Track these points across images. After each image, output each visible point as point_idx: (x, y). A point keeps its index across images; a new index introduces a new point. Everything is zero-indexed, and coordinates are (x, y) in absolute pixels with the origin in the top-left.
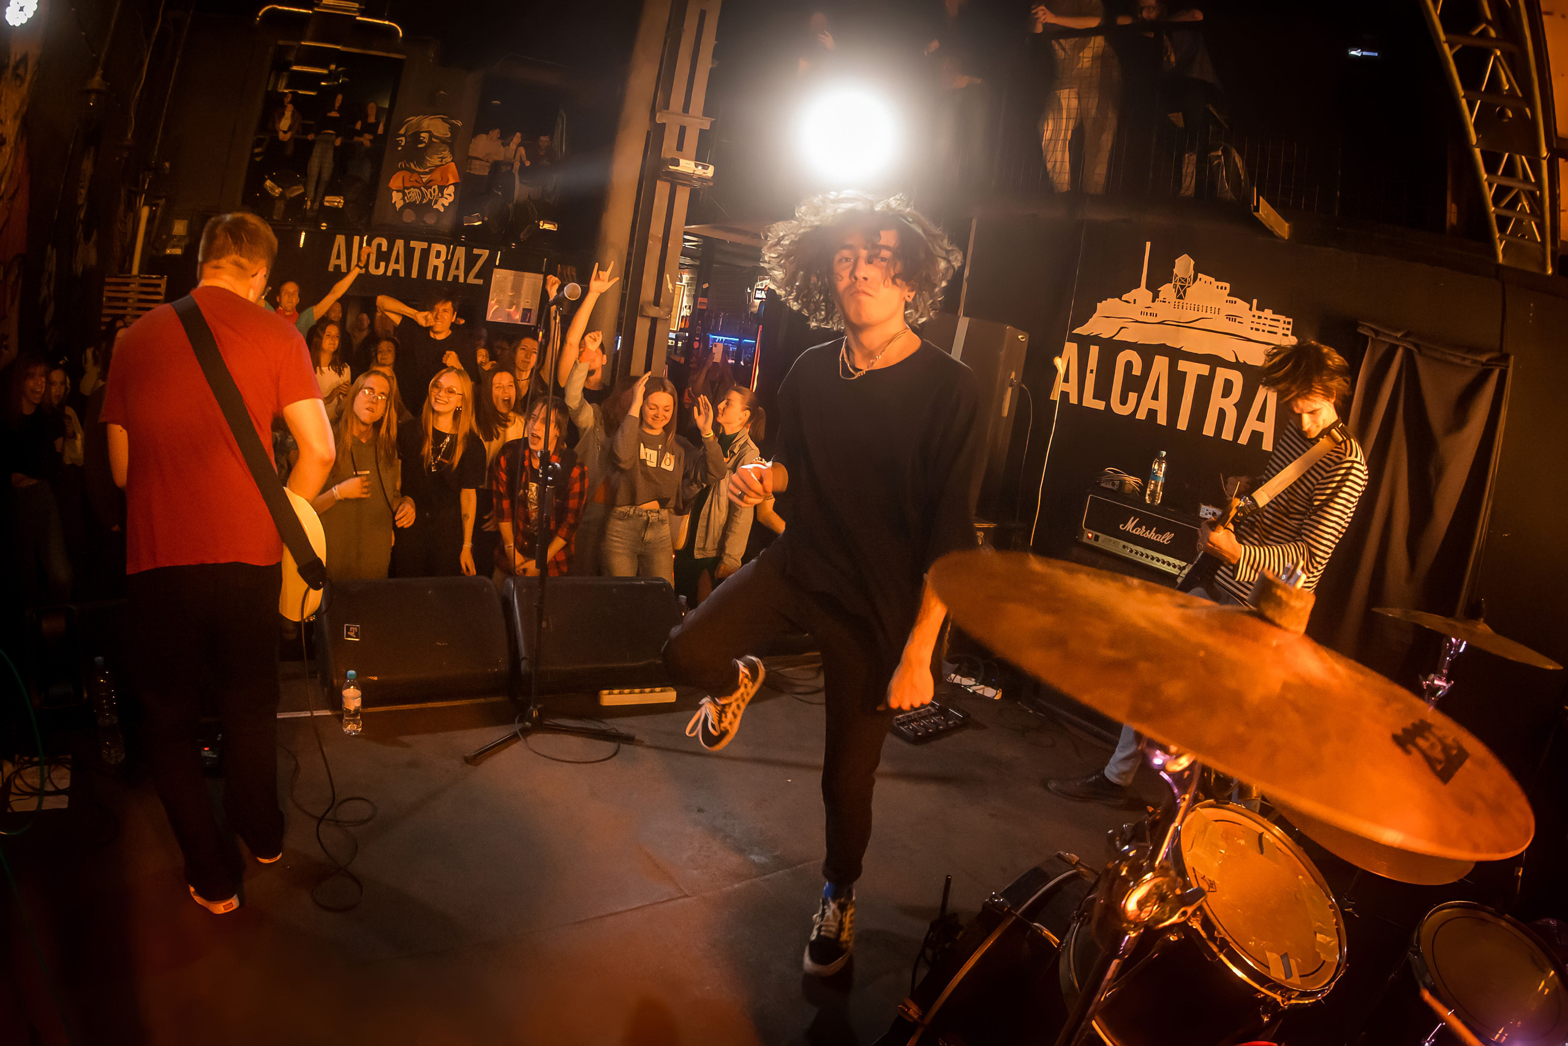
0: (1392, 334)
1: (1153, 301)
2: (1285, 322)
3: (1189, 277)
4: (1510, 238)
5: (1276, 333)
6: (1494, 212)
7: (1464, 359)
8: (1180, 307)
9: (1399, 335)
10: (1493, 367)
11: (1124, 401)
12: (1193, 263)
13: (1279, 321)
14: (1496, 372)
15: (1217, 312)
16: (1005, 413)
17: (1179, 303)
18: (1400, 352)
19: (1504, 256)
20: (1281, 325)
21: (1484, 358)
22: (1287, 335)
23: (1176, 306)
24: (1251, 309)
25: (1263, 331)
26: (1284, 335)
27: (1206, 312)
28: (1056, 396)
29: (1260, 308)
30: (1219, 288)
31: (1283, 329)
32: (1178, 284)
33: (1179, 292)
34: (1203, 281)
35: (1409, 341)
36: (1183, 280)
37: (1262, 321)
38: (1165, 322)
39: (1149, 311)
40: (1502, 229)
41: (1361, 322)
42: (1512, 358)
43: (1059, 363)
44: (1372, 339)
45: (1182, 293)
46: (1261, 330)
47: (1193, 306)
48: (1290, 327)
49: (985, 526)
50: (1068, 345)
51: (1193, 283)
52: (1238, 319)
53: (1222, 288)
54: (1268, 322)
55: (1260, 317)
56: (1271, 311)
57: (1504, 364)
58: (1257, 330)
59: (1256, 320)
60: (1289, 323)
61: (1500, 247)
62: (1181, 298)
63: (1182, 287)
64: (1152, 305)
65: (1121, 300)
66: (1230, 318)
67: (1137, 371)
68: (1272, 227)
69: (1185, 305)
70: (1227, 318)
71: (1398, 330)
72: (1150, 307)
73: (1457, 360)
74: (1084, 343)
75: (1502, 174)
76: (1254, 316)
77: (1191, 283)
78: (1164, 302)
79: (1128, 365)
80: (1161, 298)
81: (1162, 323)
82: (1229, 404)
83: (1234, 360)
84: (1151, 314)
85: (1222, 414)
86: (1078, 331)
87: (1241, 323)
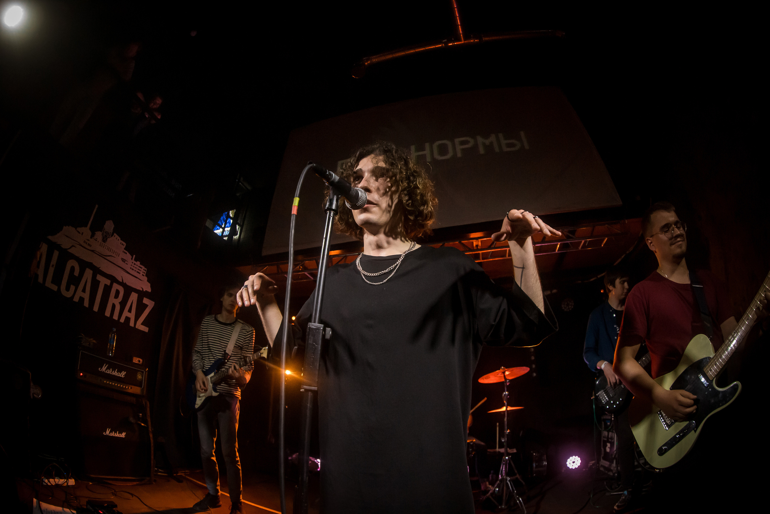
1: (91, 237)
2: (144, 269)
3: (110, 233)
5: (140, 274)
8: (103, 246)
11: (67, 289)
13: (142, 268)
15: (119, 256)
17: (103, 243)
20: (142, 270)
23: (101, 245)
25: (135, 271)
26: (143, 275)
27: (114, 253)
29: (136, 260)
30: (121, 244)
31: (142, 272)
32: (105, 234)
34: (116, 238)
36: (107, 233)
37: (136, 266)
39: (88, 242)
45: (105, 239)
47: (108, 248)
48: (146, 272)
53: (123, 245)
54: (138, 267)
55: (135, 264)
56: (140, 263)
58: (133, 269)
59: (133, 265)
62: (104, 241)
63: (106, 236)
65: (76, 230)
66: (123, 260)
67: (76, 273)
69: (105, 246)
70: (121, 260)
72: (89, 240)
76: (132, 262)
77: (110, 236)
78: (96, 240)
79: (73, 269)
80: (95, 237)
81: (93, 251)
82: (117, 302)
83: (121, 281)
84: (89, 244)
85: (114, 306)
86: (50, 237)
87: (127, 264)
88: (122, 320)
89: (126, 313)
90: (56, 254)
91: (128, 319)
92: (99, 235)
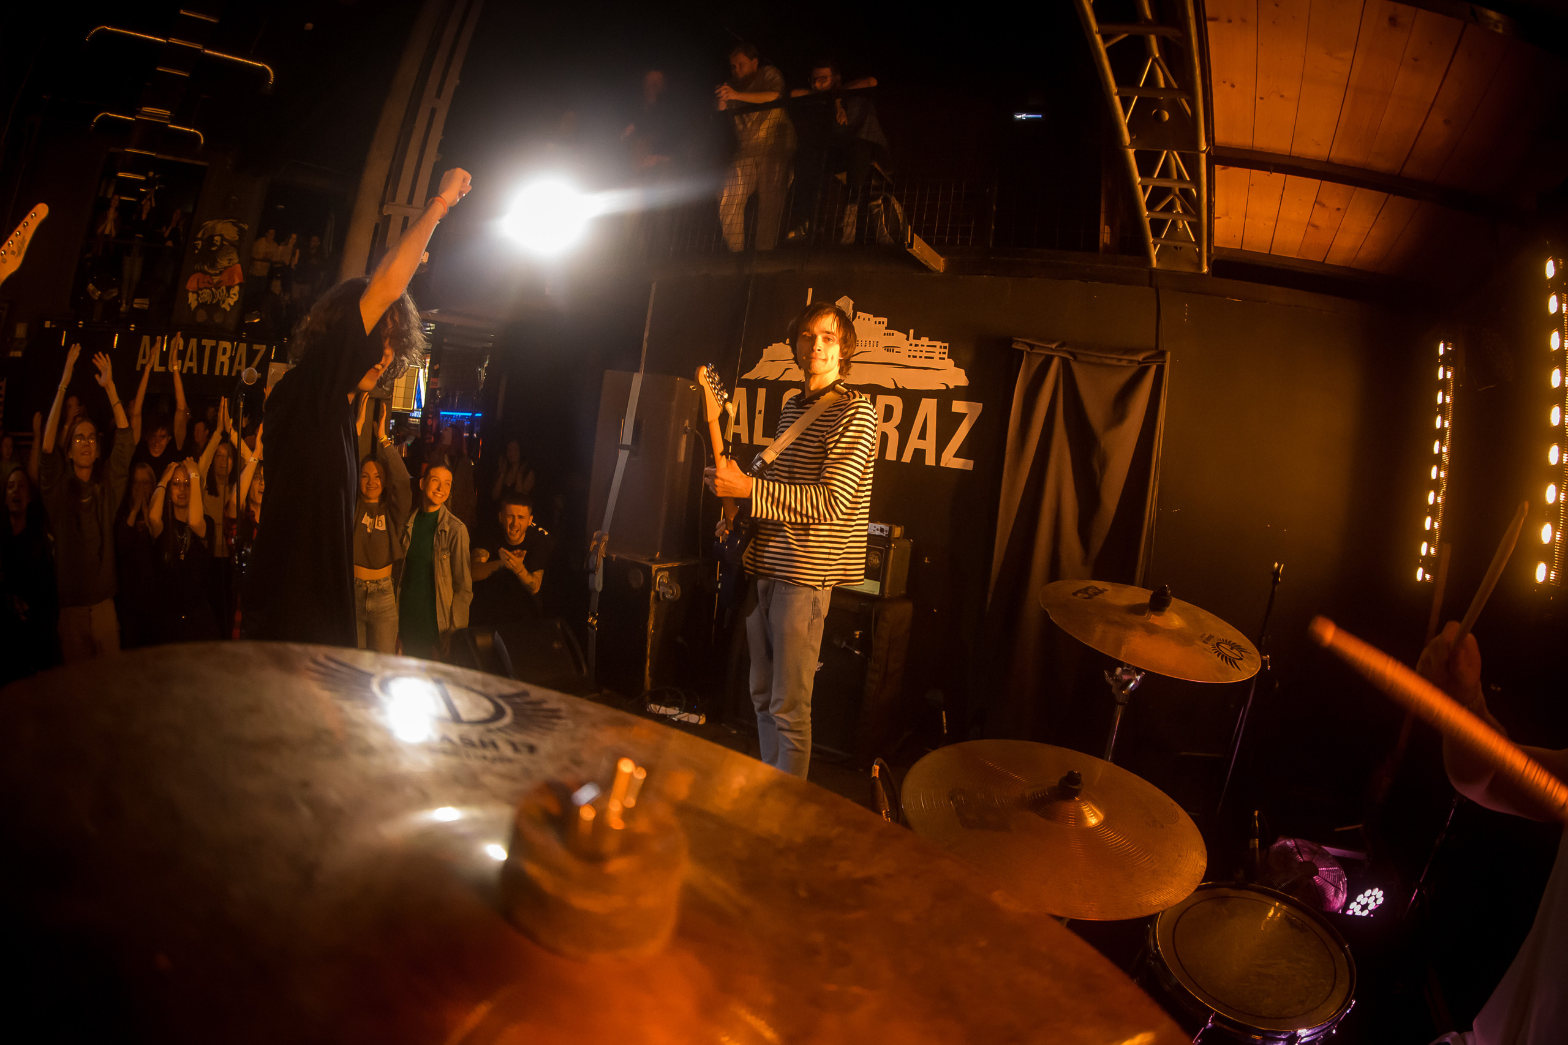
0: (1048, 346)
2: (941, 347)
4: (1163, 242)
5: (933, 358)
6: (1148, 216)
7: (1120, 360)
9: (1054, 346)
10: (1150, 364)
12: (852, 302)
13: (935, 346)
14: (1154, 368)
15: (875, 345)
16: (682, 458)
18: (1056, 362)
19: (1158, 260)
20: (937, 350)
21: (1140, 358)
22: (944, 359)
24: (908, 339)
25: (921, 357)
26: (940, 358)
27: (866, 345)
29: (917, 337)
30: (877, 323)
31: (940, 353)
34: (862, 318)
35: (1064, 351)
37: (920, 348)
40: (1156, 234)
41: (1016, 339)
42: (1169, 354)
43: (730, 406)
44: (1027, 352)
46: (918, 357)
48: (946, 351)
49: (669, 565)
50: (737, 388)
52: (896, 349)
53: (880, 323)
54: (925, 349)
55: (916, 345)
56: (928, 339)
57: (1161, 360)
58: (915, 357)
59: (913, 348)
60: (945, 347)
61: (1154, 253)
66: (888, 349)
68: (926, 261)
71: (1053, 342)
73: (1114, 362)
75: (1158, 177)
76: (911, 345)
82: (890, 430)
83: (894, 387)
86: (746, 376)
87: (900, 352)
88: (907, 458)
89: (913, 443)
90: (762, 392)
91: (919, 454)
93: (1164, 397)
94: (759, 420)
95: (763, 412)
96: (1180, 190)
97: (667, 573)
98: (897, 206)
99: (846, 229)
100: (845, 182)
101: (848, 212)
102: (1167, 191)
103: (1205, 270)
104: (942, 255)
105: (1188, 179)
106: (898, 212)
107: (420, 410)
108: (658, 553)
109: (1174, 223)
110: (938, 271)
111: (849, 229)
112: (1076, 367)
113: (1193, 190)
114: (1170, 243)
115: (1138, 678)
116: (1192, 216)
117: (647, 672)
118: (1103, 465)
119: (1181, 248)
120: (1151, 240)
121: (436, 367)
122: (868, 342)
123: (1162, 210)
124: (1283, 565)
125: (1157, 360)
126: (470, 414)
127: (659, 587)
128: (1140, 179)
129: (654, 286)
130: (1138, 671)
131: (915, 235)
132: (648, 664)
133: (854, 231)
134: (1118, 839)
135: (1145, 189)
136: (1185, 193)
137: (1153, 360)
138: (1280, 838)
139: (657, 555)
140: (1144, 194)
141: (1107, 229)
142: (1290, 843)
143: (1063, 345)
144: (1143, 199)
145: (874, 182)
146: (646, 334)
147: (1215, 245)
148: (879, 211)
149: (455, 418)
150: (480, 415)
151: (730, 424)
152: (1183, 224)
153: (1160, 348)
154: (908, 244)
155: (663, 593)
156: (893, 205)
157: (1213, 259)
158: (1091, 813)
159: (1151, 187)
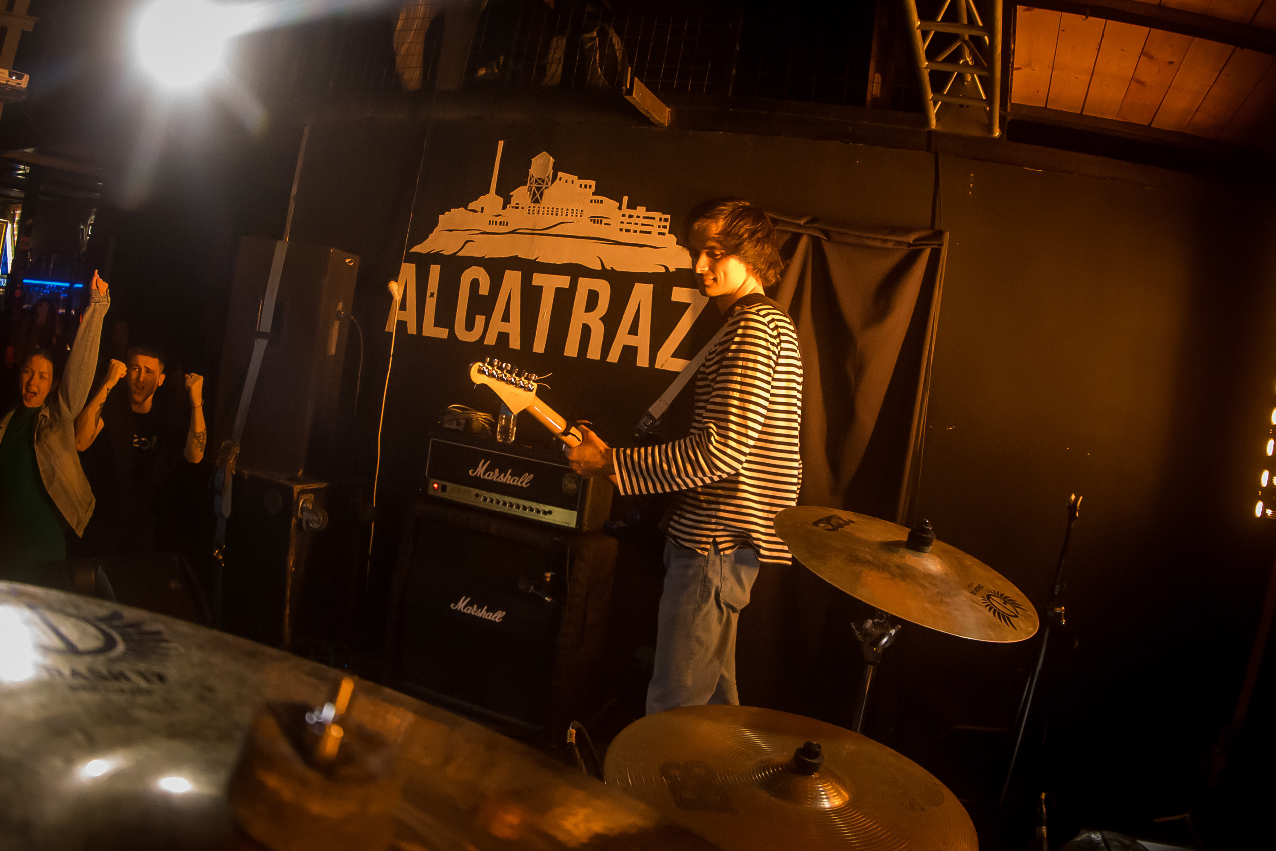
0: (794, 221)
1: (504, 208)
2: (661, 220)
3: (548, 177)
4: (945, 98)
5: (650, 233)
6: (927, 68)
7: (885, 241)
8: (536, 212)
9: (802, 222)
10: (924, 247)
11: (469, 326)
12: (552, 160)
13: (654, 218)
14: (927, 252)
15: (579, 215)
16: (333, 351)
17: (534, 207)
18: (804, 242)
19: (938, 120)
20: (656, 223)
21: (911, 239)
22: (664, 234)
23: (531, 212)
24: (620, 208)
25: (635, 231)
26: (660, 234)
27: (567, 215)
28: (392, 327)
29: (631, 206)
30: (583, 186)
31: (659, 227)
32: (534, 186)
33: (535, 194)
34: (563, 180)
35: (816, 228)
36: (540, 182)
37: (634, 220)
38: (518, 231)
39: (499, 219)
40: (937, 87)
42: (947, 236)
43: (395, 288)
45: (538, 196)
46: (632, 231)
47: (550, 210)
48: (668, 224)
49: (314, 486)
50: (404, 266)
51: (552, 184)
52: (604, 221)
53: (586, 187)
54: (641, 221)
55: (630, 217)
56: (645, 208)
57: (936, 243)
58: (627, 231)
59: (626, 219)
60: (666, 220)
61: (933, 111)
62: (537, 201)
63: (538, 189)
64: (502, 212)
65: (466, 209)
66: (594, 220)
67: (484, 290)
68: (648, 112)
69: (541, 210)
70: (591, 221)
71: (801, 216)
72: (500, 215)
73: (877, 244)
74: (423, 262)
75: (942, 20)
76: (624, 216)
77: (550, 184)
78: (517, 208)
79: (475, 284)
80: (513, 203)
81: (513, 232)
82: (595, 320)
83: (600, 268)
84: (501, 223)
85: (586, 330)
86: (416, 249)
87: (609, 225)
88: (614, 357)
89: (622, 338)
90: (435, 270)
91: (629, 352)
92: (521, 195)
93: (939, 287)
94: (431, 304)
95: (435, 295)
96: (970, 37)
97: (311, 496)
98: (616, 40)
99: (550, 67)
100: (552, 7)
101: (554, 45)
102: (955, 37)
103: (997, 133)
104: (668, 105)
105: (981, 24)
106: (616, 47)
107: (6, 276)
108: (301, 470)
109: (961, 77)
110: (662, 124)
111: (554, 67)
112: (828, 247)
113: (986, 38)
114: (952, 100)
115: (893, 632)
116: (983, 68)
117: (287, 620)
118: (860, 369)
119: (967, 106)
120: (930, 96)
121: (30, 222)
122: (570, 211)
123: (945, 61)
124: (1081, 497)
125: (932, 242)
126: (68, 285)
127: (302, 513)
128: (919, 23)
129: (306, 130)
130: (894, 621)
131: (636, 79)
132: (287, 611)
133: (560, 68)
134: (867, 823)
135: (925, 34)
136: (977, 41)
137: (926, 242)
138: (1082, 831)
139: (300, 473)
140: (924, 41)
141: (877, 78)
142: (1096, 836)
143: (814, 220)
144: (922, 47)
145: (589, 9)
146: (294, 191)
147: (1013, 101)
148: (592, 46)
149: (49, 289)
150: (81, 286)
151: (394, 308)
152: (973, 78)
153: (937, 227)
154: (626, 89)
155: (307, 522)
156: (611, 40)
157: (1009, 118)
158: (833, 793)
159: (933, 32)
